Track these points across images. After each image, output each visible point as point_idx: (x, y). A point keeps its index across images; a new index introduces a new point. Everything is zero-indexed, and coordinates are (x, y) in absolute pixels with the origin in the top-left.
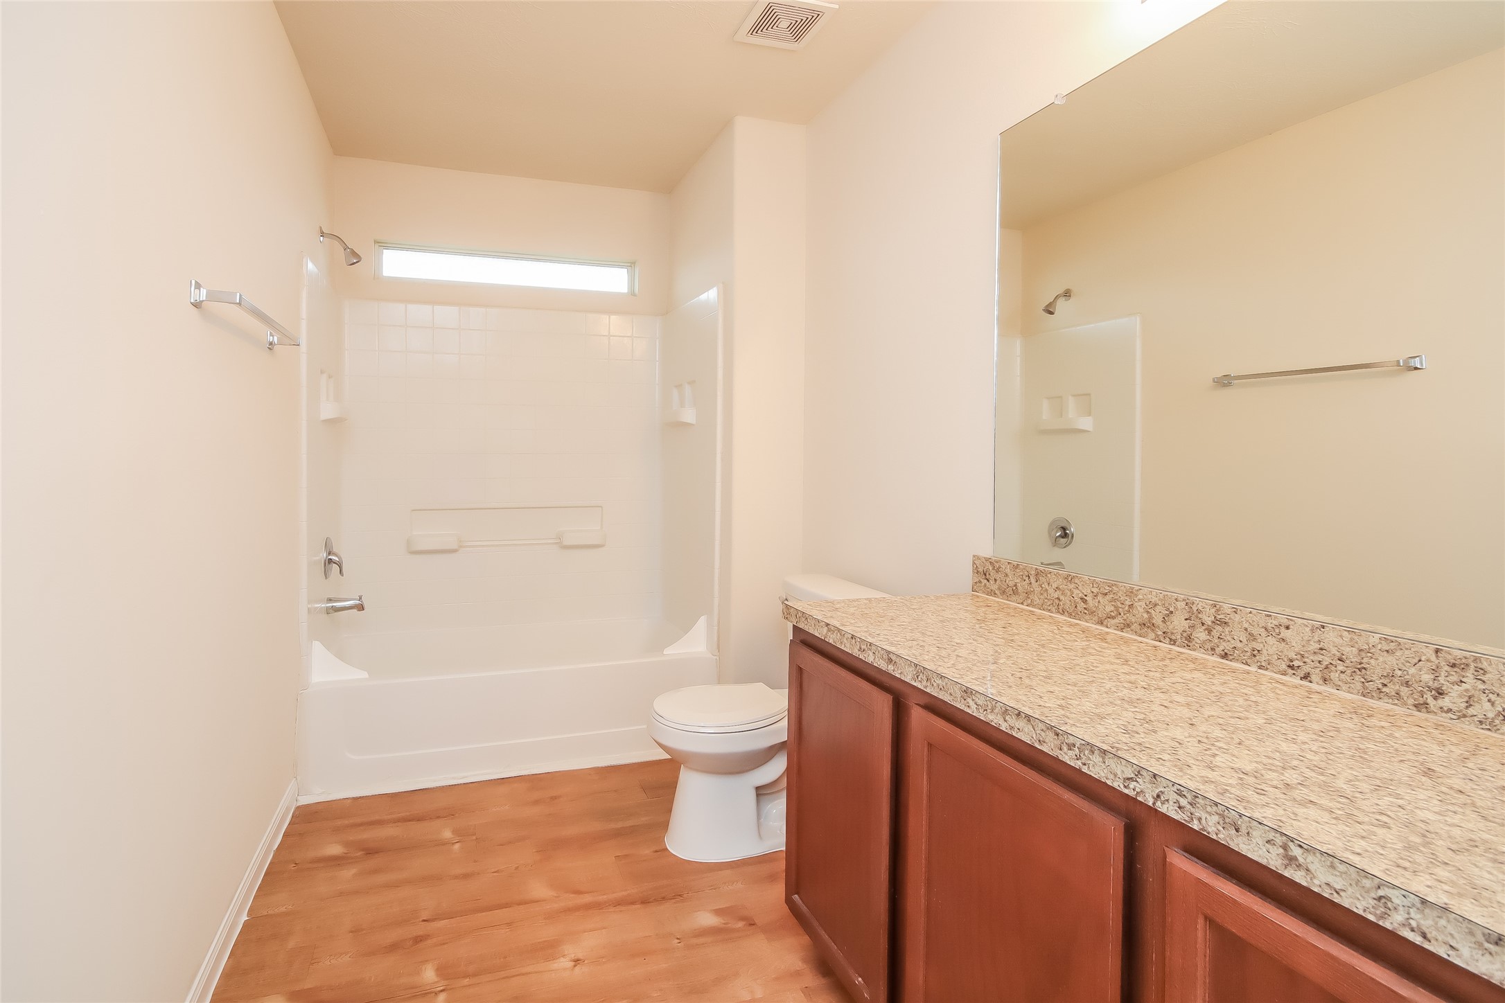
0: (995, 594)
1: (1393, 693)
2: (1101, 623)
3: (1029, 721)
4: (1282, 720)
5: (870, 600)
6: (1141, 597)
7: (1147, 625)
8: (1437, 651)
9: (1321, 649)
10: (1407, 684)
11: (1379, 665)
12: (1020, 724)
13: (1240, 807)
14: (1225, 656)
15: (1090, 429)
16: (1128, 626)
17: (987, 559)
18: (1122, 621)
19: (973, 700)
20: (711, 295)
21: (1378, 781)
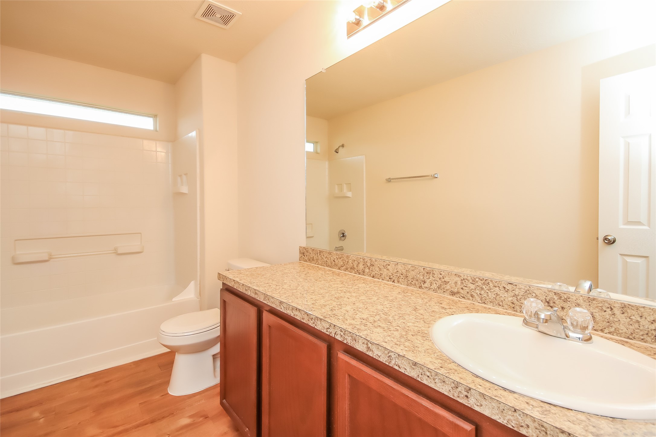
0: (307, 261)
1: (414, 284)
2: (339, 269)
3: (300, 311)
4: (382, 298)
5: (257, 268)
6: (350, 258)
7: (352, 268)
8: (424, 269)
9: (397, 271)
10: (417, 280)
11: (411, 274)
12: (297, 313)
13: (357, 333)
14: (373, 277)
15: (351, 196)
16: (347, 269)
17: (304, 248)
18: (345, 268)
19: (283, 306)
20: (193, 134)
21: (401, 315)
